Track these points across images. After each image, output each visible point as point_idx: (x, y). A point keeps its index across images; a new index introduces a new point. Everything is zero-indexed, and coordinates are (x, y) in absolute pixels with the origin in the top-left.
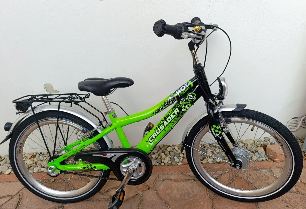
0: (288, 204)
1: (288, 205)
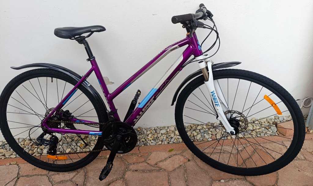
0: (299, 169)
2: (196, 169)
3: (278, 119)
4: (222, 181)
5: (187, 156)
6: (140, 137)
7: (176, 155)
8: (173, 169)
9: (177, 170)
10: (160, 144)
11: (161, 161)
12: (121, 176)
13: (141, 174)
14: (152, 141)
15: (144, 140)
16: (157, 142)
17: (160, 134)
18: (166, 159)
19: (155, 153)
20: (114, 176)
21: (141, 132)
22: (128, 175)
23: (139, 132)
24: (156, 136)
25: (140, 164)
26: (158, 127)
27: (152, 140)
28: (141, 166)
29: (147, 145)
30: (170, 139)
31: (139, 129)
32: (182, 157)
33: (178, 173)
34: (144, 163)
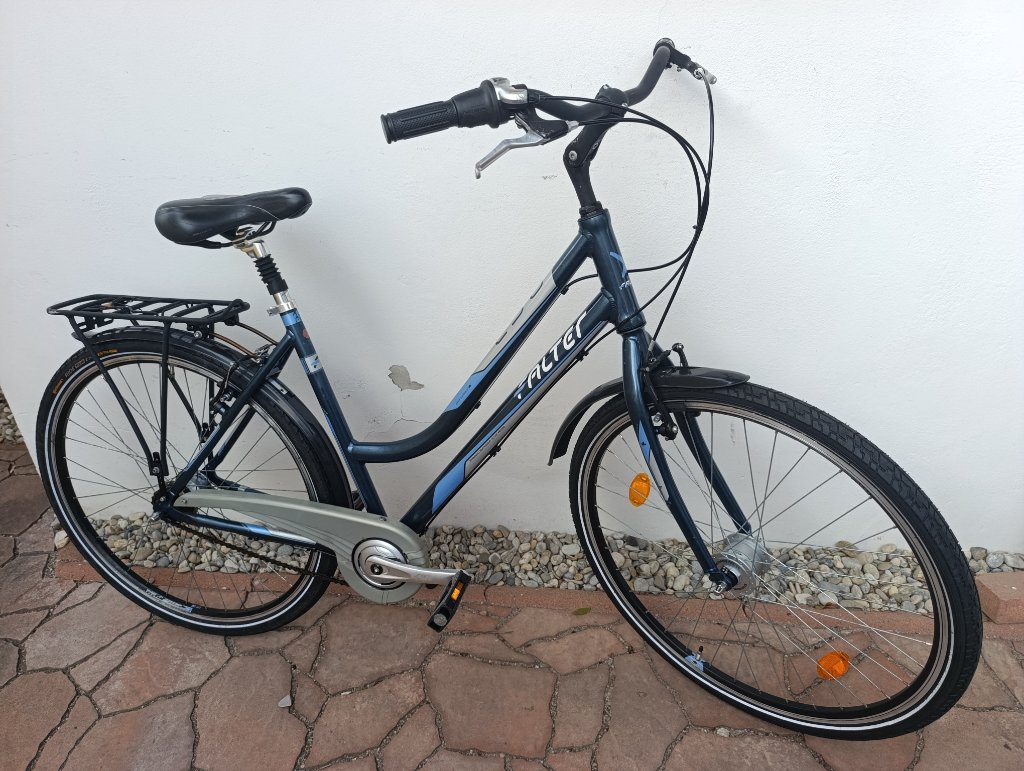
1: (1010, 744)
2: (645, 680)
3: (985, 559)
4: (722, 731)
6: (495, 557)
7: (596, 626)
8: (576, 668)
9: (587, 675)
10: (553, 587)
11: (542, 639)
12: (416, 662)
13: (474, 668)
14: (532, 575)
15: (506, 567)
16: (545, 579)
17: (559, 558)
18: (559, 635)
19: (533, 611)
20: (399, 659)
21: (502, 542)
22: (438, 664)
23: (498, 543)
24: (544, 560)
25: (480, 639)
26: (556, 534)
27: (533, 570)
28: (480, 644)
29: (514, 585)
30: (586, 577)
31: (496, 533)
32: (613, 637)
33: (587, 684)
34: (492, 636)
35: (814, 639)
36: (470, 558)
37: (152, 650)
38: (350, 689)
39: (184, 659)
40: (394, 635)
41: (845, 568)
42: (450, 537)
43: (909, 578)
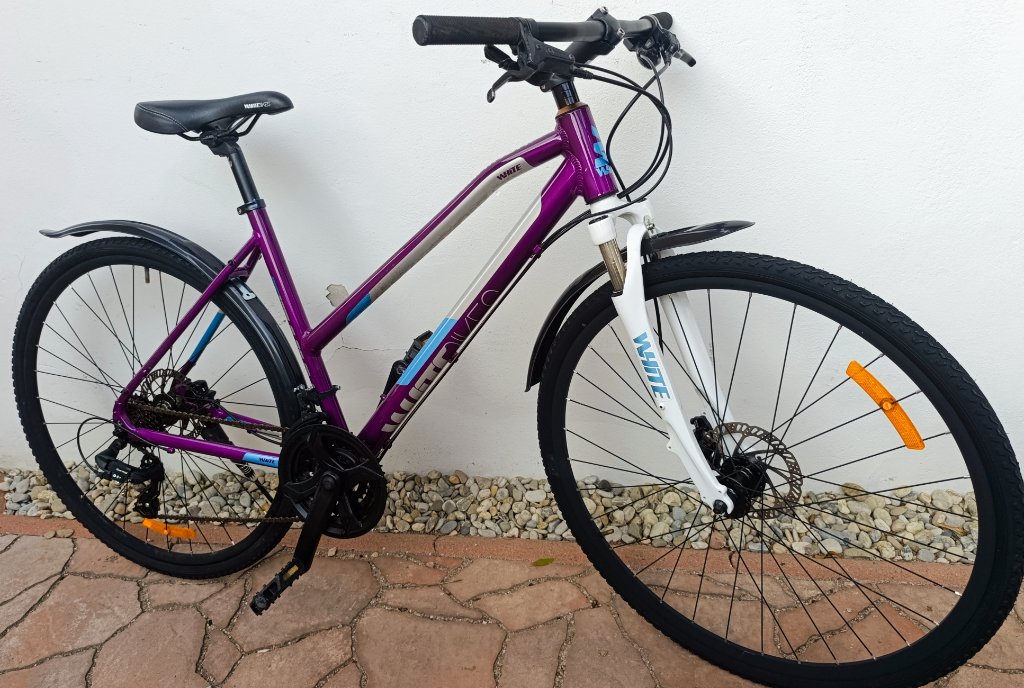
2: (608, 638)
5: (594, 591)
6: (450, 505)
7: (557, 579)
8: (529, 624)
9: (542, 631)
10: (513, 537)
11: (495, 592)
12: (347, 618)
13: (413, 624)
14: (489, 524)
15: (461, 516)
16: (504, 528)
17: (522, 505)
18: (514, 588)
19: (487, 562)
20: (329, 614)
21: (458, 489)
22: (372, 619)
23: (454, 490)
24: (505, 508)
25: (423, 593)
26: (520, 479)
27: (492, 519)
28: (421, 598)
29: (468, 534)
30: (551, 525)
31: (452, 479)
32: (576, 590)
33: (540, 641)
34: (437, 588)
35: (811, 592)
36: (420, 506)
37: (58, 604)
38: (270, 647)
39: (90, 614)
40: (325, 588)
41: (851, 513)
42: (401, 484)
43: (928, 525)
